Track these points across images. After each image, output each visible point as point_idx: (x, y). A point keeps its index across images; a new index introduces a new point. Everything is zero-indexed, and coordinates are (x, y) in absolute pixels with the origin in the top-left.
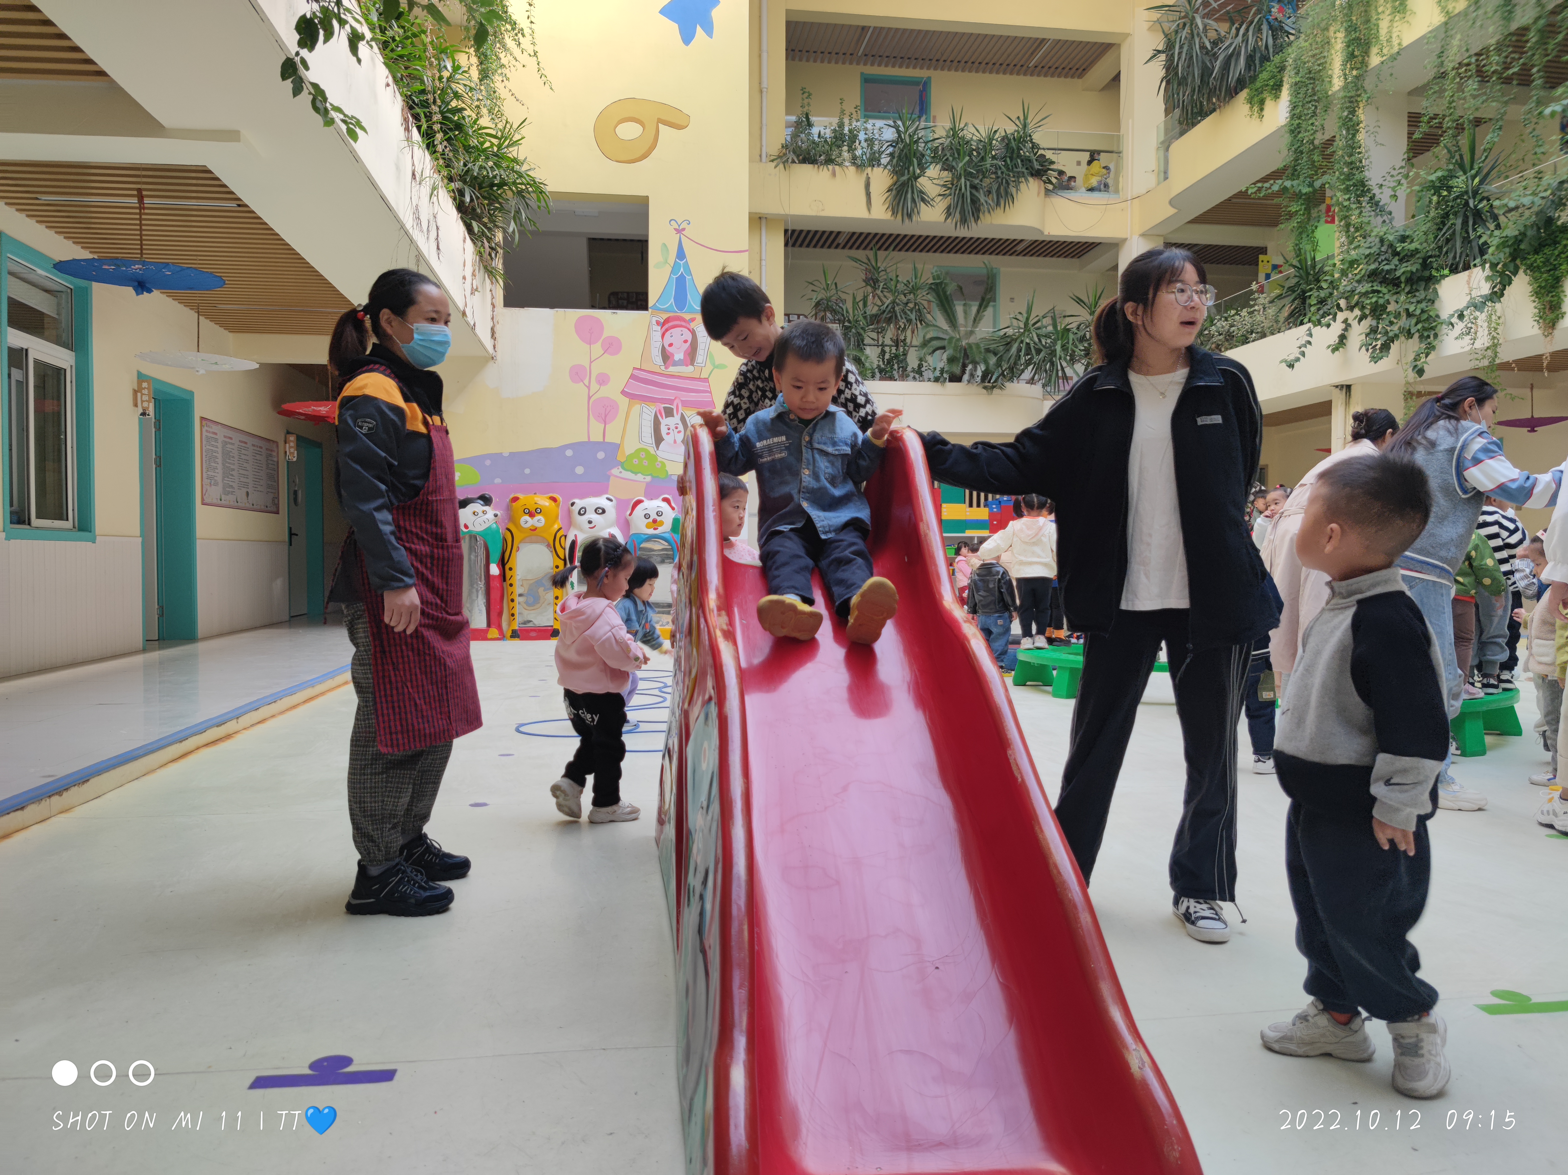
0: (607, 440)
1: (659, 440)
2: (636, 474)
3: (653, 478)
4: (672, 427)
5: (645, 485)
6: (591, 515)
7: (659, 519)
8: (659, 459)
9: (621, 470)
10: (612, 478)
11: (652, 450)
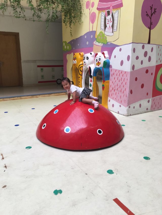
0: (93, 30)
1: (105, 26)
2: (99, 43)
3: (103, 44)
4: (109, 20)
5: (101, 47)
6: (86, 60)
7: (99, 61)
8: (105, 36)
9: (96, 42)
10: (94, 45)
11: (103, 32)
